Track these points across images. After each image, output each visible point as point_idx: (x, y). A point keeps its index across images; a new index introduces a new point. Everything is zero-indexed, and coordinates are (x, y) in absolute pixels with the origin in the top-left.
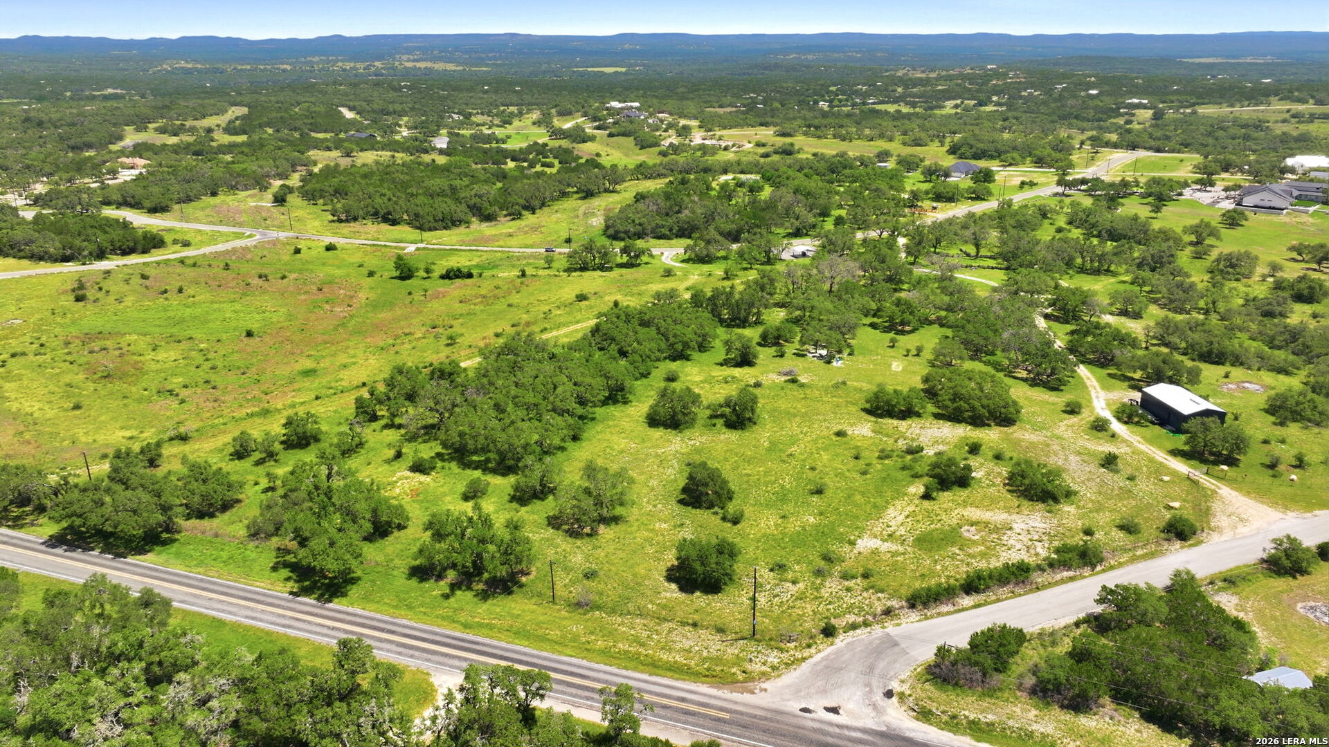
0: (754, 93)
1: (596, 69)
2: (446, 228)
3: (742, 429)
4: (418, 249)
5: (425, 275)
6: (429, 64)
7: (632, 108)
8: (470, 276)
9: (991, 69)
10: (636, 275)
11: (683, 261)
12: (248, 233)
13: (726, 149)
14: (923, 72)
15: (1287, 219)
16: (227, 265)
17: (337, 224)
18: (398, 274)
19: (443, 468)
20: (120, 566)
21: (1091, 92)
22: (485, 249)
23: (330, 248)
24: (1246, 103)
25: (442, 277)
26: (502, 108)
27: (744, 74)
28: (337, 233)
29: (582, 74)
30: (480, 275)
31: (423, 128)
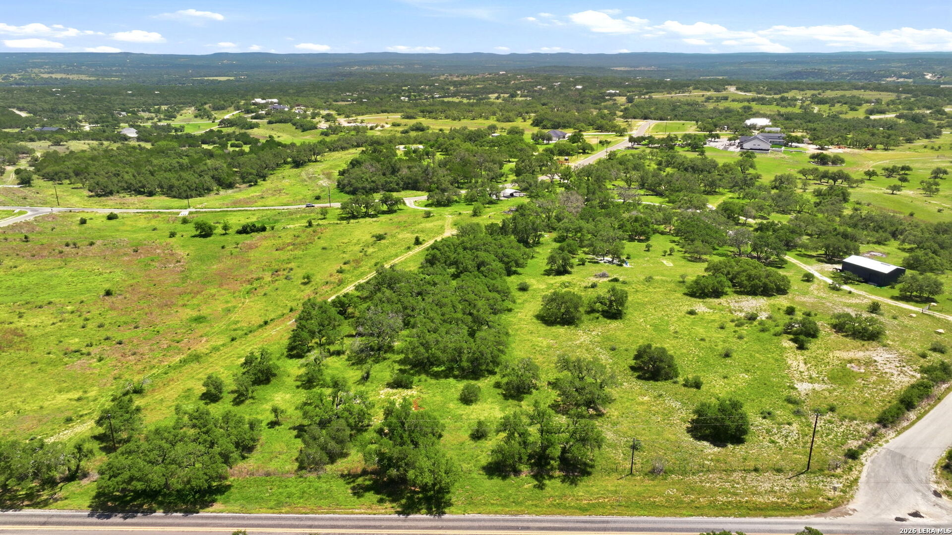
0: (349, 91)
1: (211, 78)
2: (200, 195)
3: (621, 318)
4: (191, 213)
5: (224, 232)
6: (64, 76)
7: (272, 103)
8: (263, 229)
9: (503, 74)
10: (400, 219)
11: (426, 206)
12: (17, 211)
13: (372, 128)
14: (458, 77)
15: (773, 156)
16: (26, 237)
17: (97, 198)
18: (198, 233)
19: (420, 381)
20: (154, 521)
21: (577, 87)
22: (253, 209)
23: (111, 217)
24: (678, 91)
25: (239, 232)
26: (156, 107)
27: (329, 80)
28: (105, 205)
29: (202, 82)
30: (273, 228)
31: (103, 122)
